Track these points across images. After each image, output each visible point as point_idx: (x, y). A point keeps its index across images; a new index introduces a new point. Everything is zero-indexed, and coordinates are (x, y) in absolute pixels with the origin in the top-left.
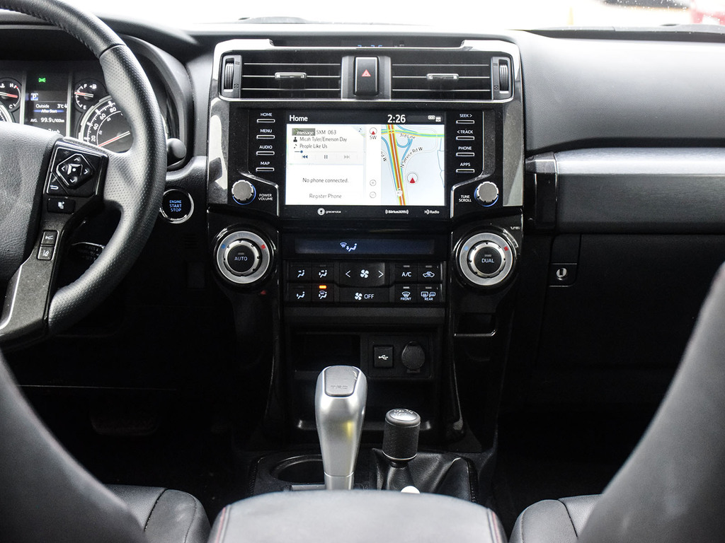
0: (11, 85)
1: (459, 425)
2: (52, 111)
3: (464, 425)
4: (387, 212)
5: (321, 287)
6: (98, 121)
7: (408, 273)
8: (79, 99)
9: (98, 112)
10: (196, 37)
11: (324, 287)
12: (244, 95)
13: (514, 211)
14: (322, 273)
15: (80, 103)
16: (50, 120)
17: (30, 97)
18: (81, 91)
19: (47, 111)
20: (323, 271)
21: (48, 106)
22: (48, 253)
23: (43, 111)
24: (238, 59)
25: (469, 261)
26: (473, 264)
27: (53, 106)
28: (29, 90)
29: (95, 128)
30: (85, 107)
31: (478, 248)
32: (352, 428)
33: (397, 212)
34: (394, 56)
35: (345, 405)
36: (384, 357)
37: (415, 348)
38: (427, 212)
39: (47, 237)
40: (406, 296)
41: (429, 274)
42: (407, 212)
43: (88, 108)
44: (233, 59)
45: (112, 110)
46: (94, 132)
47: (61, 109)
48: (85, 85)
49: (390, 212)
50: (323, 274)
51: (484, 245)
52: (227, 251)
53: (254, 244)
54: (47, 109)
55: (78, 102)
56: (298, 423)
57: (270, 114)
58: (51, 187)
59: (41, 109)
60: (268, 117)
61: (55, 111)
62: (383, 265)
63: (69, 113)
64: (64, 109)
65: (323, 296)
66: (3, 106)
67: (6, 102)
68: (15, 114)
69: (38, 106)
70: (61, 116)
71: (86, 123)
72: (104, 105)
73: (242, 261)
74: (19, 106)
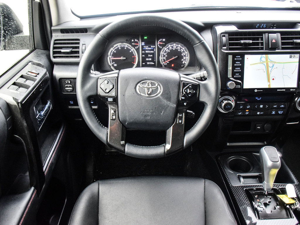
0: (136, 40)
2: (149, 49)
4: (278, 90)
5: (247, 111)
6: (166, 52)
7: (276, 106)
8: (159, 44)
9: (166, 49)
10: (204, 24)
11: (248, 111)
12: (230, 49)
15: (160, 46)
16: (149, 52)
17: (142, 44)
18: (160, 42)
19: (148, 49)
21: (148, 47)
22: (181, 121)
23: (146, 49)
24: (227, 35)
27: (150, 47)
28: (142, 41)
29: (165, 54)
30: (161, 47)
33: (281, 90)
34: (282, 33)
35: (276, 164)
36: (259, 128)
37: (269, 125)
38: (291, 90)
39: (180, 115)
40: (274, 113)
41: (282, 106)
42: (284, 90)
43: (162, 48)
44: (225, 35)
45: (170, 48)
46: (164, 56)
47: (152, 48)
48: (161, 40)
49: (279, 90)
50: (248, 107)
55: (159, 45)
57: (239, 57)
58: (181, 98)
59: (145, 48)
60: (239, 58)
61: (151, 49)
63: (156, 50)
64: (153, 48)
65: (247, 113)
66: (133, 48)
67: (134, 46)
68: (138, 50)
69: (144, 47)
70: (153, 50)
71: (162, 53)
72: (168, 46)
73: (228, 108)
74: (139, 48)
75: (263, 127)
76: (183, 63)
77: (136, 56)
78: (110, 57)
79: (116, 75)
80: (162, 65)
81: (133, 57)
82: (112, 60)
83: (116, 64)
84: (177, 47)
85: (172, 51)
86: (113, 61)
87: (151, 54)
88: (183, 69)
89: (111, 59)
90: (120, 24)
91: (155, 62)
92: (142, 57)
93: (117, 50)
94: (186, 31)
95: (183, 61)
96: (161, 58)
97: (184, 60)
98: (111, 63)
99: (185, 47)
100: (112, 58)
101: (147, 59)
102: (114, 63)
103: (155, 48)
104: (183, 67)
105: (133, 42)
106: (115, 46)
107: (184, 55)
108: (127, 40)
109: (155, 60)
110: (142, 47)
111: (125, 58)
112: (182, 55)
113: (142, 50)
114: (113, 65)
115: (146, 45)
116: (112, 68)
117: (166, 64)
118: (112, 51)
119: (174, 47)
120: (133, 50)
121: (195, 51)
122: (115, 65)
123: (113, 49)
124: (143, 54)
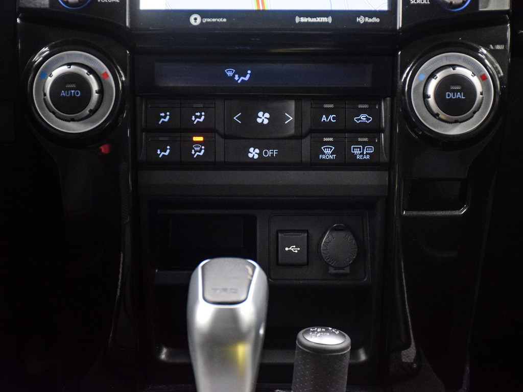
1: (409, 355)
3: (418, 353)
4: (297, 20)
5: (195, 139)
7: (331, 117)
11: (201, 139)
13: (496, 17)
14: (197, 117)
20: (198, 114)
25: (425, 96)
26: (431, 100)
31: (440, 76)
32: (244, 352)
33: (314, 20)
35: (234, 318)
36: (294, 249)
37: (342, 234)
38: (361, 20)
40: (328, 153)
41: (363, 117)
42: (330, 20)
49: (303, 20)
50: (199, 118)
51: (450, 71)
52: (50, 81)
53: (91, 71)
56: (160, 352)
62: (292, 105)
65: (199, 152)
73: (73, 98)
75: (312, 250)
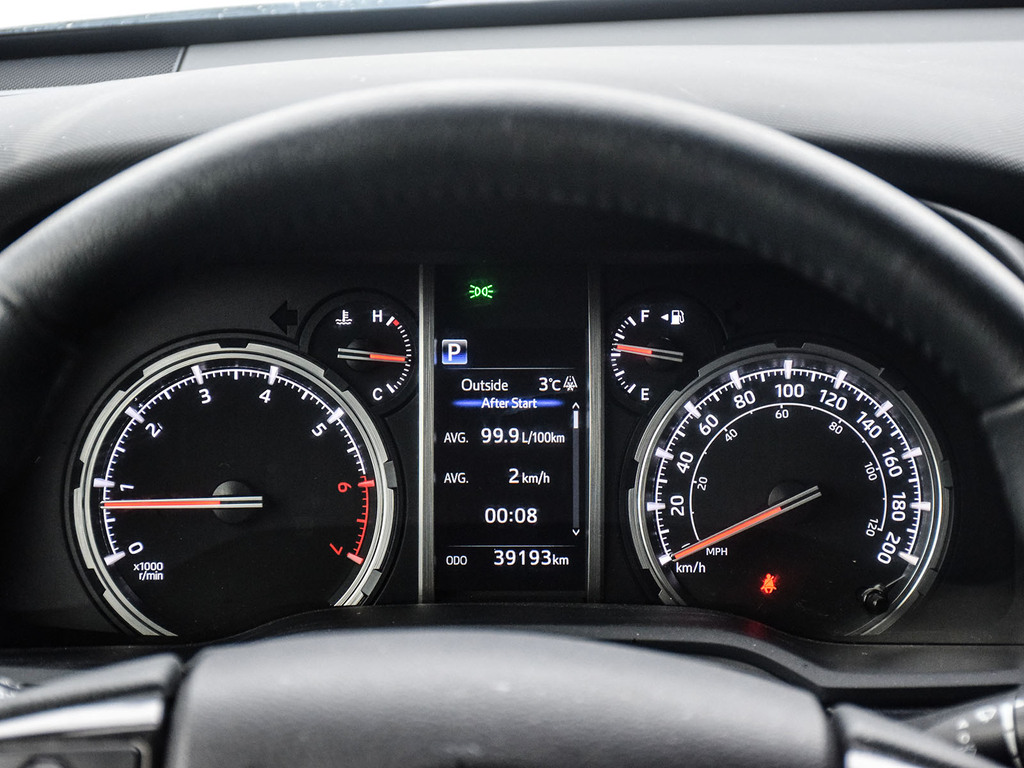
0: (377, 316)
2: (519, 404)
6: (693, 441)
8: (621, 364)
9: (692, 410)
15: (629, 380)
16: (515, 435)
17: (441, 351)
18: (633, 337)
19: (503, 404)
21: (503, 385)
23: (487, 404)
27: (524, 386)
28: (441, 332)
29: (683, 467)
30: (645, 395)
43: (658, 399)
45: (739, 401)
46: (677, 483)
47: (550, 395)
48: (644, 314)
54: (500, 395)
55: (619, 374)
59: (479, 395)
61: (533, 404)
63: (594, 420)
64: (565, 396)
66: (348, 395)
67: (356, 379)
68: (395, 422)
69: (469, 385)
70: (555, 419)
71: (651, 450)
72: (715, 384)
74: (411, 389)
76: (884, 556)
77: (371, 475)
78: (98, 483)
79: (148, 712)
80: (658, 575)
81: (344, 487)
82: (113, 513)
83: (159, 566)
84: (812, 396)
85: (757, 427)
86: (129, 526)
87: (533, 458)
88: (878, 626)
89: (108, 504)
90: (208, 185)
91: (576, 549)
92: (441, 490)
93: (178, 410)
94: (897, 263)
95: (880, 537)
96: (642, 506)
97: (891, 526)
98: (105, 551)
99: (903, 396)
100: (115, 494)
101: (495, 515)
102: (137, 547)
103: (581, 395)
104: (885, 605)
105: (346, 337)
106: (155, 371)
107: (895, 471)
108: (283, 317)
109: (583, 526)
110: (446, 379)
111: (254, 502)
112: (872, 476)
113: (446, 418)
114: (120, 572)
115: (482, 360)
116: (115, 598)
117: (701, 567)
118: (124, 419)
119: (781, 390)
120: (343, 410)
121: (1001, 464)
122: (152, 571)
123: (134, 404)
124: (445, 458)
